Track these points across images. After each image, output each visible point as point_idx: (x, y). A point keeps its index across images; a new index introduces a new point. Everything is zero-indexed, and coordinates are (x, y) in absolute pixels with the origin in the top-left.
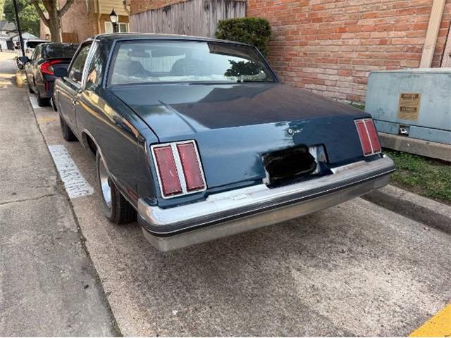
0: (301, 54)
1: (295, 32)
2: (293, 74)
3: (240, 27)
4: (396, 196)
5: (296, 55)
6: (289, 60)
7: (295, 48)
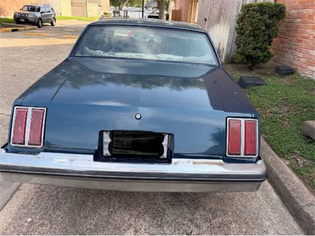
0: (311, 37)
1: (311, 16)
2: (300, 55)
3: (254, 10)
4: (302, 204)
5: (307, 38)
6: (300, 41)
7: (308, 31)
